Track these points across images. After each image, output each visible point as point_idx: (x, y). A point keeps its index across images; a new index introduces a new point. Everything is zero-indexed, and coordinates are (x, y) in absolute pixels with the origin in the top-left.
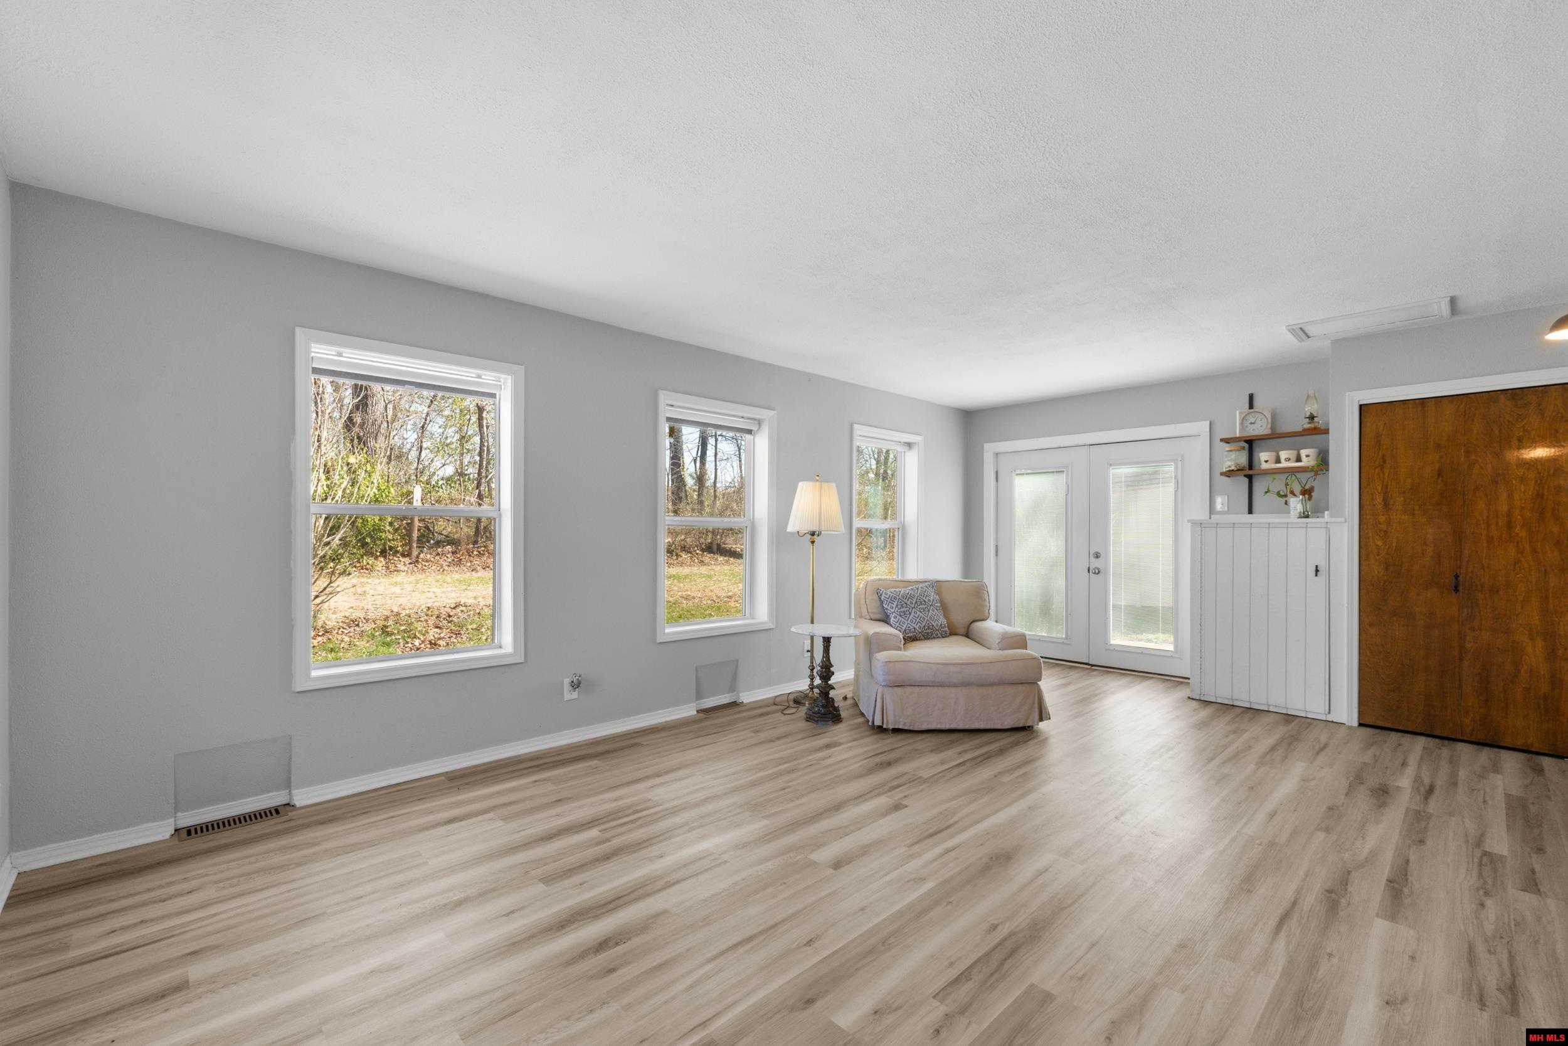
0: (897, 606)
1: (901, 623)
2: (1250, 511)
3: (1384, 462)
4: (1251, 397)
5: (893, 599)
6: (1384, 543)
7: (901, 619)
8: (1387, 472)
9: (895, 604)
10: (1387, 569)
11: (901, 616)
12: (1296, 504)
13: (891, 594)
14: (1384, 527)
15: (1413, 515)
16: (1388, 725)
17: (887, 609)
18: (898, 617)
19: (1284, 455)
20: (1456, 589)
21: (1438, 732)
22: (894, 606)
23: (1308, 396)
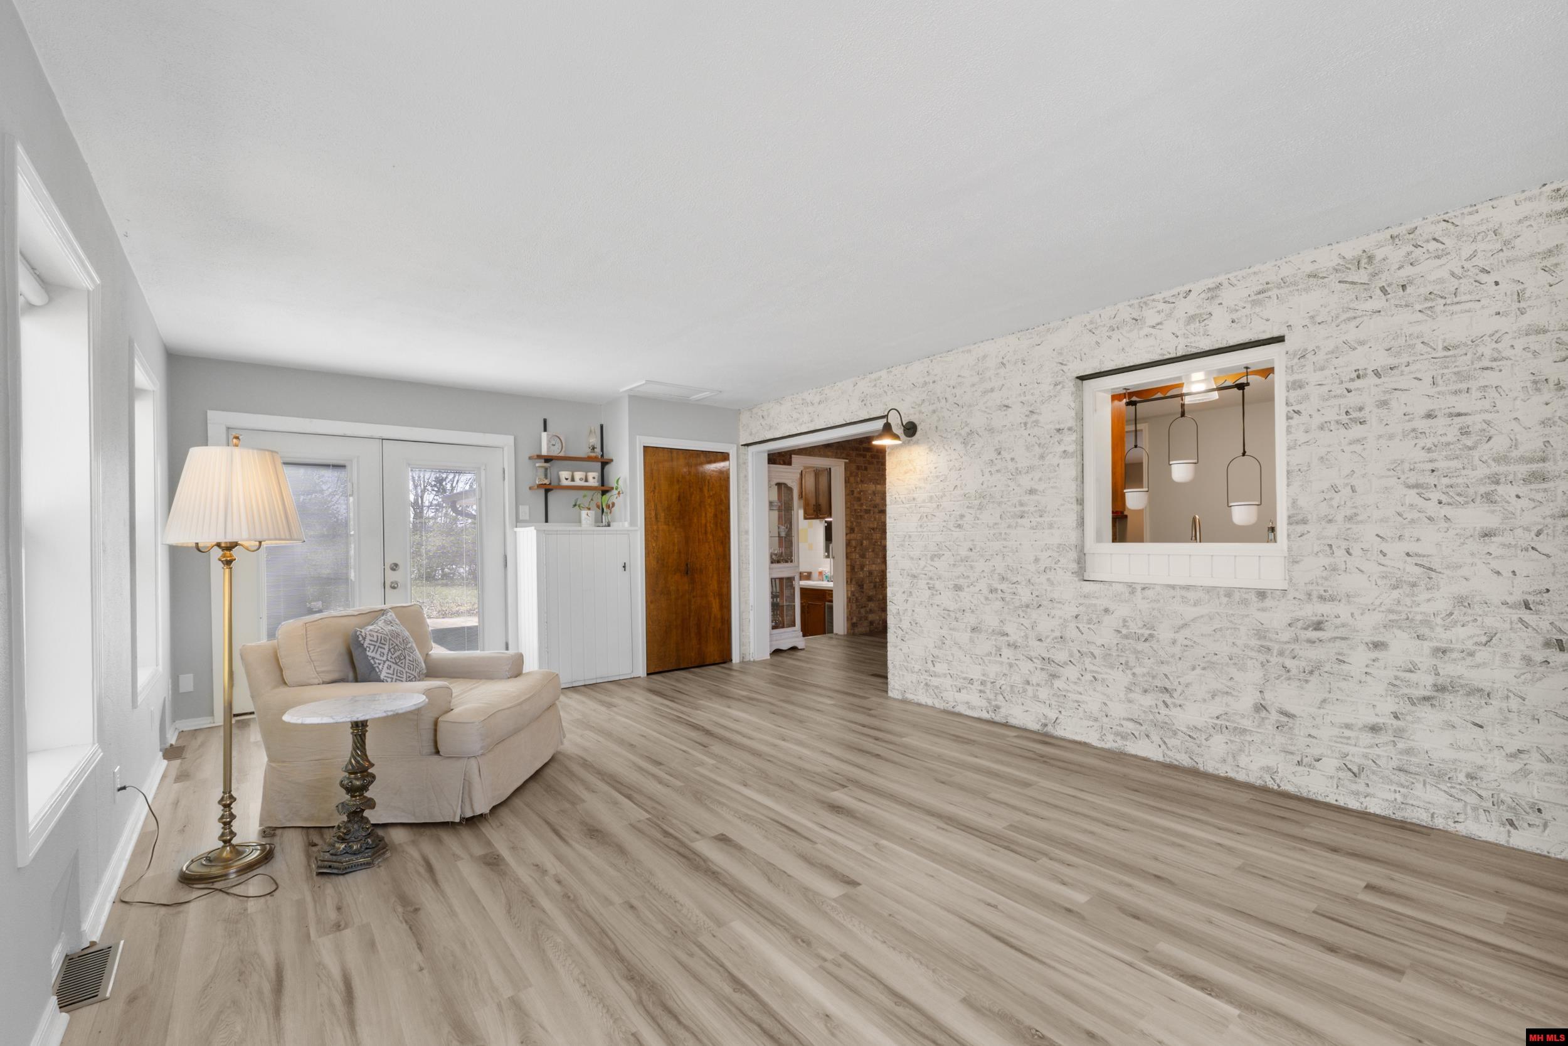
0: (389, 650)
1: (399, 674)
2: (547, 521)
3: (655, 488)
4: (545, 421)
5: (383, 641)
6: (656, 545)
7: (397, 667)
8: (656, 494)
9: (386, 647)
10: (658, 562)
11: (396, 663)
12: (587, 517)
13: (380, 635)
14: (656, 534)
15: (669, 525)
16: (661, 670)
17: (373, 658)
18: (393, 666)
19: (578, 475)
20: (687, 573)
21: (682, 667)
22: (386, 652)
23: (591, 431)
